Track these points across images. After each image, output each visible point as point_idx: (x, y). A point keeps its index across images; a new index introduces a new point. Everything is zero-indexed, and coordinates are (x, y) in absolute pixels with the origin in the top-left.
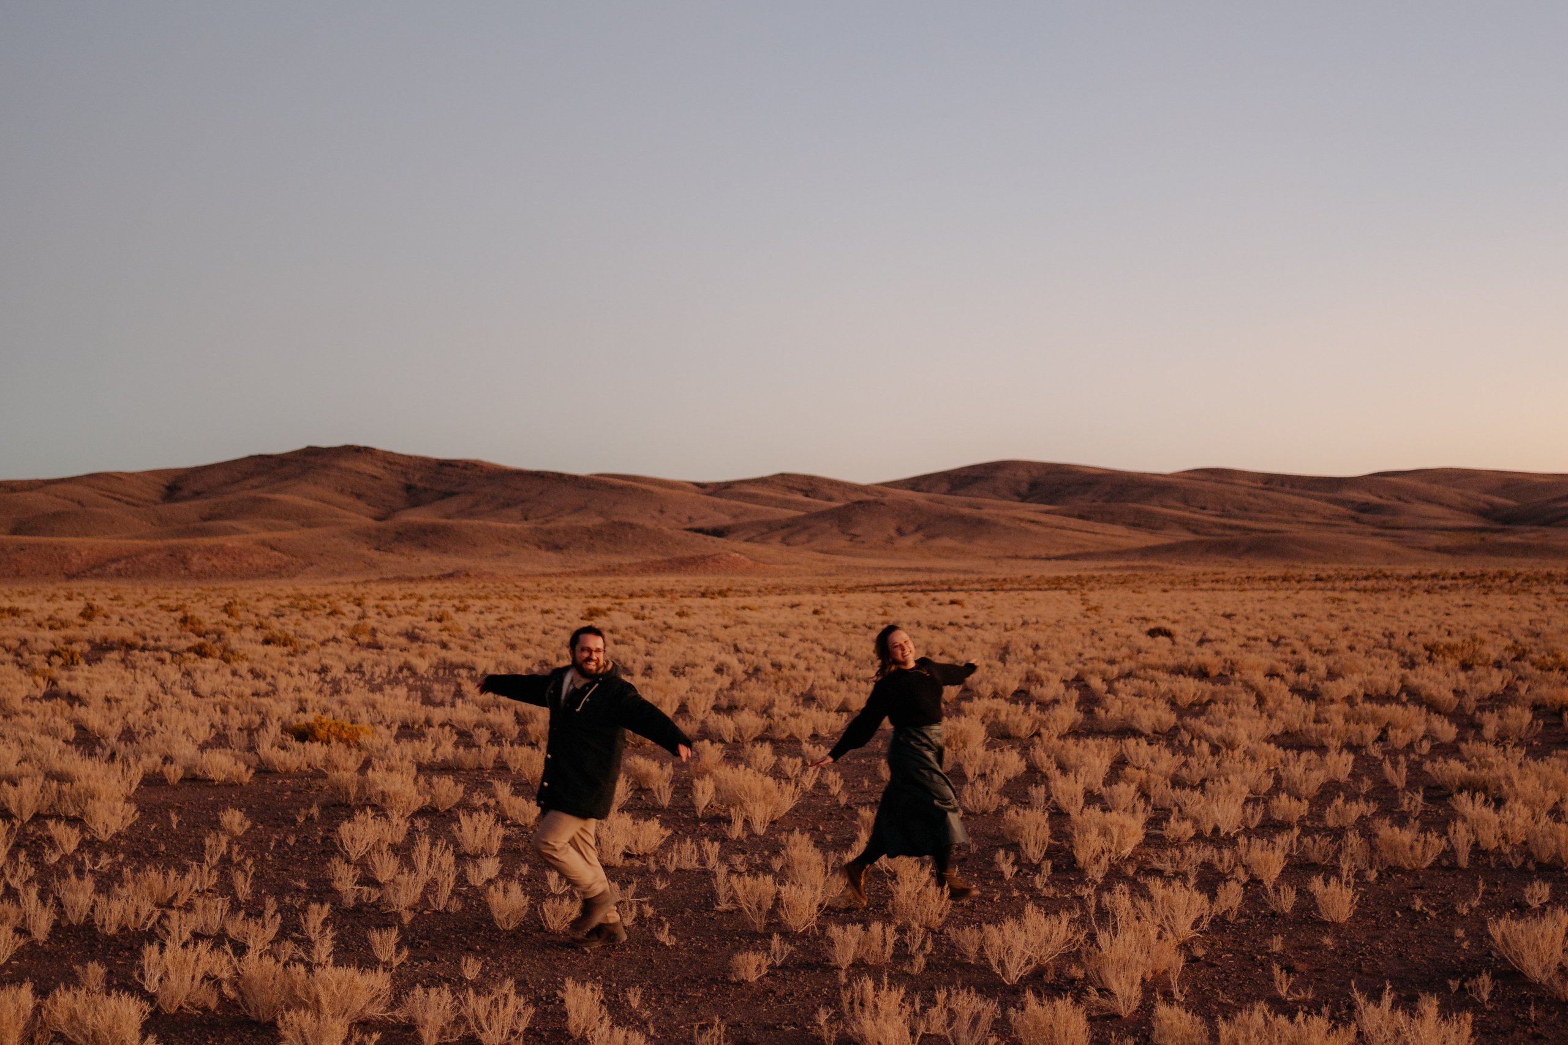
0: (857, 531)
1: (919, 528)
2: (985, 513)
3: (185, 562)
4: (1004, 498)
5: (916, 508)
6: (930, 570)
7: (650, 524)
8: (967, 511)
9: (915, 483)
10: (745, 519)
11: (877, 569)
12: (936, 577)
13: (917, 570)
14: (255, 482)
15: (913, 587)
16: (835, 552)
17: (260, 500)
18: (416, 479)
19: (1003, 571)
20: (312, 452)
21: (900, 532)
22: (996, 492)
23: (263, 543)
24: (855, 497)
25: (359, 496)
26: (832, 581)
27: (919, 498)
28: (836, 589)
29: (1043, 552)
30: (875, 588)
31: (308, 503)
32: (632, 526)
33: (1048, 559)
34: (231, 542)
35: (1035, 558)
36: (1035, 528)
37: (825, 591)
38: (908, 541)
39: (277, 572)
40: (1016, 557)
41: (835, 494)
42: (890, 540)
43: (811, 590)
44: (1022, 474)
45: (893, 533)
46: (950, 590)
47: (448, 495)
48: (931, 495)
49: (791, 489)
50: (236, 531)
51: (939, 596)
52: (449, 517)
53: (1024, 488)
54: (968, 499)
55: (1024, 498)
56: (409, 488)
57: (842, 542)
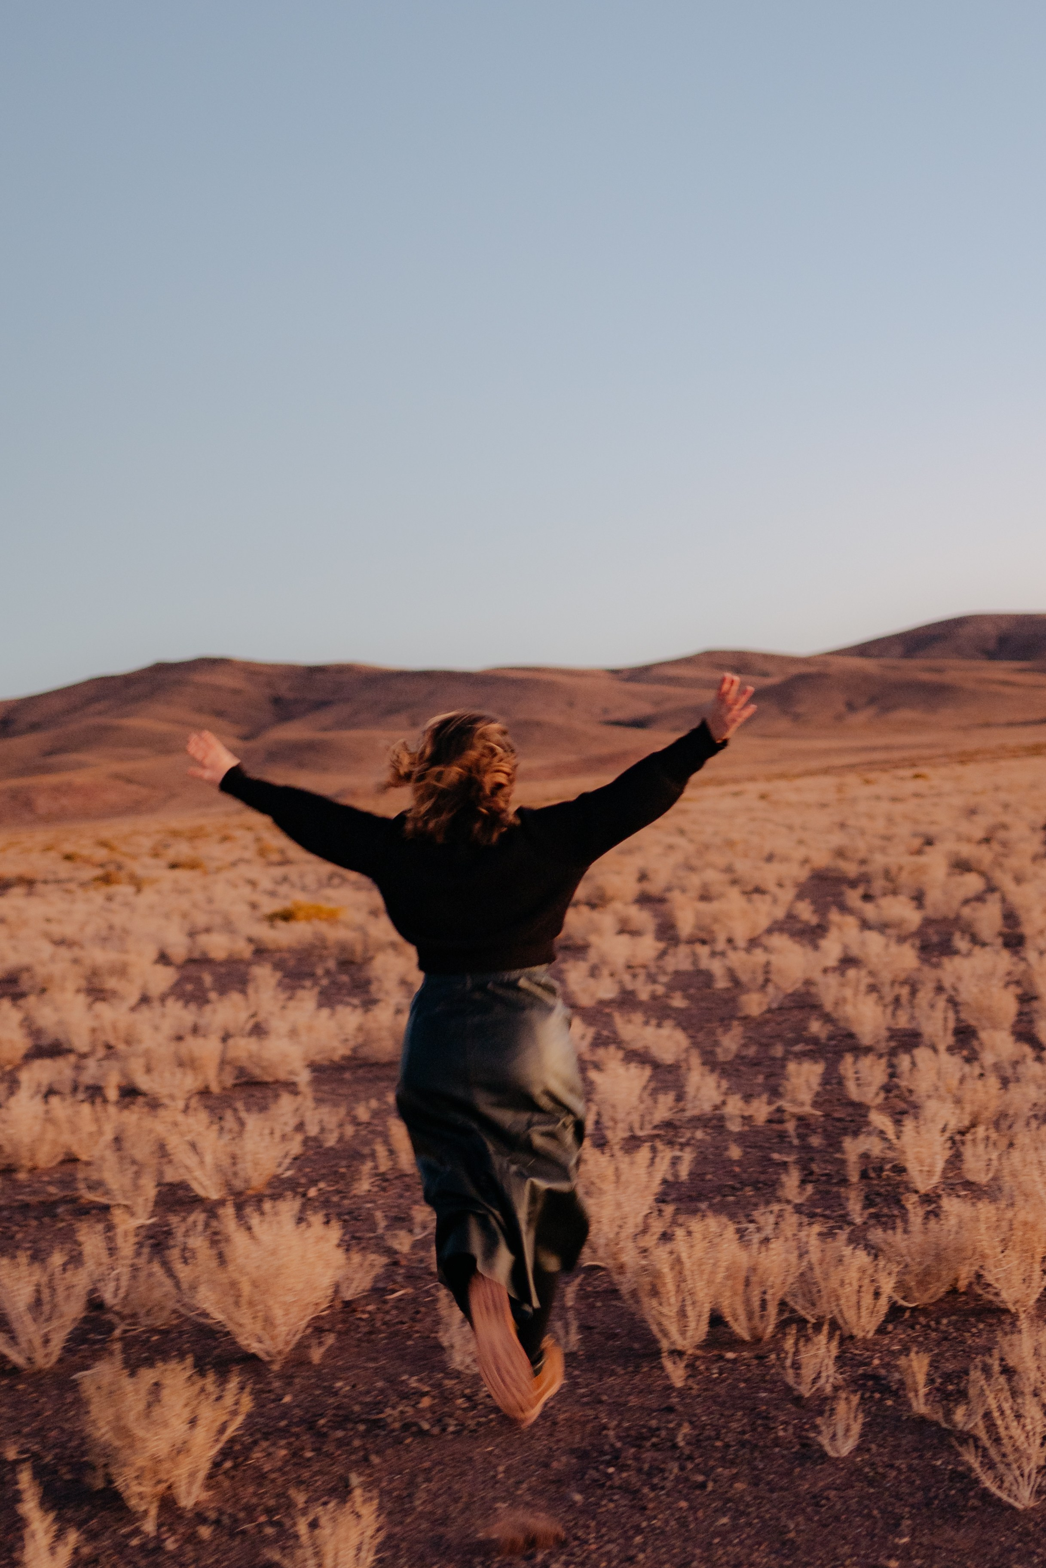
0: (801, 709)
1: (872, 700)
2: (949, 677)
3: (28, 804)
4: (972, 657)
5: (867, 678)
6: (887, 748)
7: (559, 720)
8: (925, 677)
9: (863, 650)
10: (669, 706)
11: (826, 752)
12: (896, 755)
13: (874, 749)
14: (99, 706)
15: (871, 765)
16: (778, 736)
17: (106, 729)
18: (284, 690)
19: (974, 741)
20: (160, 669)
21: (851, 707)
22: (959, 652)
23: (117, 776)
24: (794, 670)
25: (219, 714)
26: (776, 769)
27: (868, 665)
28: (782, 776)
29: (1019, 717)
30: (826, 771)
31: (163, 727)
32: (538, 724)
33: (1026, 724)
34: (79, 778)
35: (1011, 724)
36: (1007, 690)
37: (769, 778)
38: (861, 717)
39: (135, 808)
40: (987, 725)
41: (770, 667)
42: (839, 718)
43: (752, 779)
44: (988, 628)
45: (841, 708)
46: (914, 765)
47: (322, 705)
48: (884, 661)
49: (721, 667)
50: (80, 766)
51: (902, 773)
52: (325, 729)
53: (991, 645)
54: (927, 663)
55: (992, 655)
56: (277, 701)
57: (783, 724)
